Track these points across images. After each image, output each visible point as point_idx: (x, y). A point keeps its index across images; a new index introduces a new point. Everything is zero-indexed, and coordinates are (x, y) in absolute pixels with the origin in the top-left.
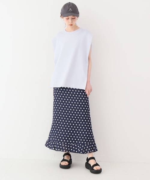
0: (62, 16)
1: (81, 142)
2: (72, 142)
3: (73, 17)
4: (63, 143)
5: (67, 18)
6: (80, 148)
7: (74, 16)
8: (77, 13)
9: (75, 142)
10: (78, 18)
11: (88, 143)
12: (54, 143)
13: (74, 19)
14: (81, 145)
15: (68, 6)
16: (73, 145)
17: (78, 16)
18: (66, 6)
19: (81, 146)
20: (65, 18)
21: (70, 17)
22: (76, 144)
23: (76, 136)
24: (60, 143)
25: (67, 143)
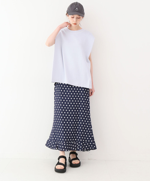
0: (67, 15)
1: (80, 140)
2: (72, 140)
3: (78, 17)
4: (64, 142)
5: (72, 16)
6: (79, 145)
7: (80, 16)
8: (83, 14)
10: (82, 18)
11: (86, 141)
12: (56, 143)
13: (79, 19)
15: (75, 5)
16: (73, 143)
17: (83, 17)
18: (73, 6)
19: (80, 144)
20: (70, 16)
21: (76, 16)
22: (75, 141)
23: (75, 134)
24: (62, 143)
25: (68, 142)
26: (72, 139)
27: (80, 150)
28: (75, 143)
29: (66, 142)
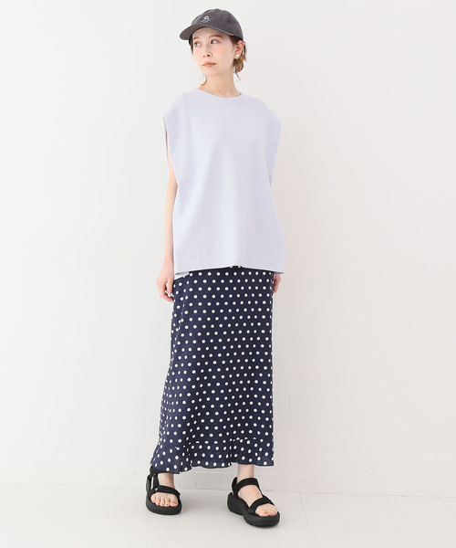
1: (263, 433)
2: (239, 434)
4: (216, 442)
6: (261, 449)
9: (246, 434)
14: (262, 441)
16: (241, 441)
19: (263, 445)
22: (250, 437)
23: (247, 415)
24: (208, 445)
25: (228, 441)
26: (239, 430)
27: (265, 463)
28: (248, 442)
29: (220, 440)
